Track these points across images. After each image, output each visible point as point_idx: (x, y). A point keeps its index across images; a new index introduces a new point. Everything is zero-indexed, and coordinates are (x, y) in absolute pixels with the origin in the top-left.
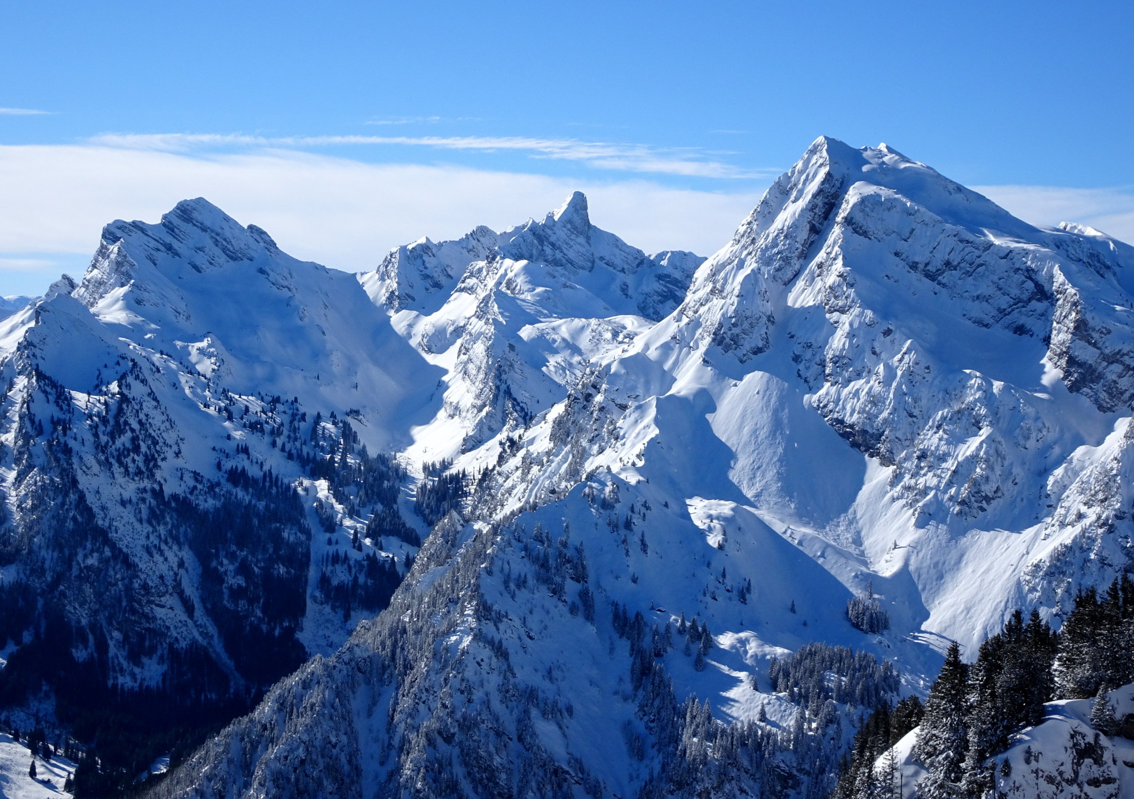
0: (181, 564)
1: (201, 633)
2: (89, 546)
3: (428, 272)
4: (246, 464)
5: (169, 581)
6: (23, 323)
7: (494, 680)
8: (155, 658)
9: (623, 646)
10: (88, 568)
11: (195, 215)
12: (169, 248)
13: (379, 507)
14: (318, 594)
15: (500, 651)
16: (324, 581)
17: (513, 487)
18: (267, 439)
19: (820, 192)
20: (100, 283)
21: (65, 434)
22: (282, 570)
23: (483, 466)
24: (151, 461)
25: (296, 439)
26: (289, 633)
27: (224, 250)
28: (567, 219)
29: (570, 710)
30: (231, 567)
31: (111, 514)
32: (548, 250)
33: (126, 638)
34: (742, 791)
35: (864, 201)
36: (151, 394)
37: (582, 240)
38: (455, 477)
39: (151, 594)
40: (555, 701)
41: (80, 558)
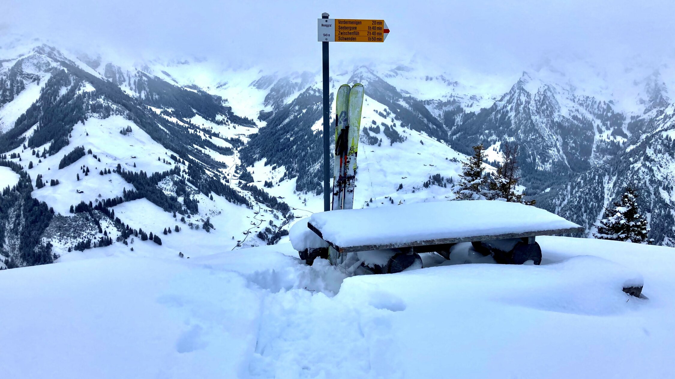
0: (557, 140)
1: (562, 158)
2: (533, 133)
4: (578, 115)
5: (554, 144)
7: (648, 178)
8: (548, 163)
10: (532, 139)
13: (616, 128)
14: (595, 150)
18: (585, 108)
21: (528, 105)
22: (586, 143)
23: (650, 118)
24: (552, 113)
25: (593, 108)
26: (586, 159)
29: (672, 188)
30: (571, 141)
31: (540, 126)
33: (541, 158)
36: (553, 95)
38: (640, 120)
39: (549, 147)
40: (667, 186)
41: (530, 137)
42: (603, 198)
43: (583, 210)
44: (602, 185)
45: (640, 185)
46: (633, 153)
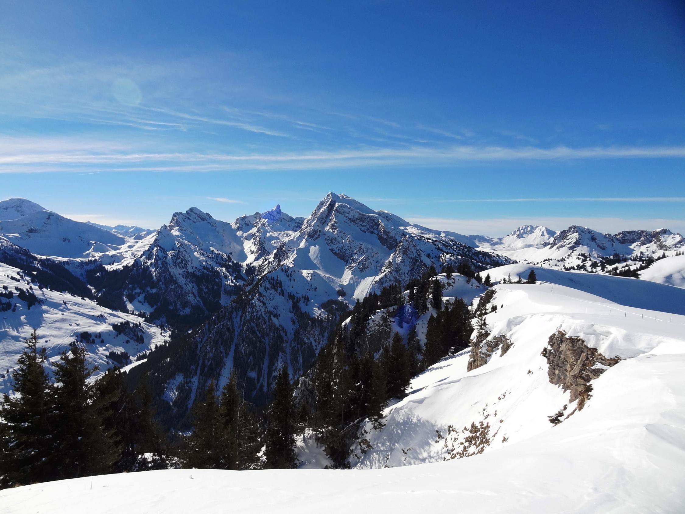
0: (193, 287)
1: (198, 302)
2: (172, 284)
3: (246, 222)
4: (207, 265)
5: (191, 291)
6: (155, 235)
7: (263, 309)
8: (188, 308)
9: (290, 301)
10: (172, 289)
11: (194, 211)
12: (188, 218)
13: (237, 273)
14: (224, 292)
15: (264, 303)
16: (225, 290)
17: (266, 268)
18: (212, 259)
19: (330, 204)
20: (173, 226)
21: (166, 259)
22: (216, 287)
23: (259, 264)
24: (186, 265)
25: (218, 259)
26: (218, 301)
27: (200, 218)
28: (276, 211)
29: (279, 315)
30: (205, 287)
31: (177, 277)
32: (272, 217)
33: (181, 303)
34: (316, 330)
35: (339, 206)
36: (185, 250)
37: (279, 215)
38: (253, 267)
39: (187, 294)
40: (276, 314)
41: (170, 286)
42: (234, 330)
43: (220, 342)
44: (232, 320)
45: (258, 316)
46: (250, 292)
